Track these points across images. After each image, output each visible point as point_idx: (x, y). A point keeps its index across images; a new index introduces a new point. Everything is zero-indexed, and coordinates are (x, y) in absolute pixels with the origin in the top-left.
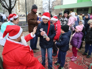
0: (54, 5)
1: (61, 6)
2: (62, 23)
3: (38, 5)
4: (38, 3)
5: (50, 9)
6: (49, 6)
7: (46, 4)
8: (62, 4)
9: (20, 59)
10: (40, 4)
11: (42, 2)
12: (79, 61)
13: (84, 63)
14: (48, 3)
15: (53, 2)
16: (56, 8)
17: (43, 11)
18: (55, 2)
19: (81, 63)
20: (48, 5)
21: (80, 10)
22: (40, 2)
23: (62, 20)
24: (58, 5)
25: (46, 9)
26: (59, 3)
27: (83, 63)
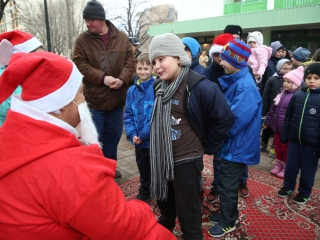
0: (147, 22)
6: (130, 28)
7: (120, 19)
12: (276, 204)
13: (296, 210)
14: (126, 15)
15: (142, 14)
18: (148, 13)
19: (284, 211)
20: (126, 23)
24: (161, 22)
27: (290, 211)
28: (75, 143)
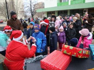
0: (36, 8)
1: (43, 9)
2: (51, 25)
3: (19, 9)
4: (19, 7)
5: (32, 12)
6: (31, 10)
7: (28, 7)
8: (44, 7)
9: (25, 53)
10: (21, 7)
11: (23, 6)
14: (30, 6)
15: (35, 5)
16: (38, 11)
17: (25, 14)
18: (36, 5)
20: (30, 8)
21: (61, 12)
22: (21, 5)
23: (50, 23)
24: (40, 8)
25: (27, 12)
26: (41, 6)
28: (23, 45)
